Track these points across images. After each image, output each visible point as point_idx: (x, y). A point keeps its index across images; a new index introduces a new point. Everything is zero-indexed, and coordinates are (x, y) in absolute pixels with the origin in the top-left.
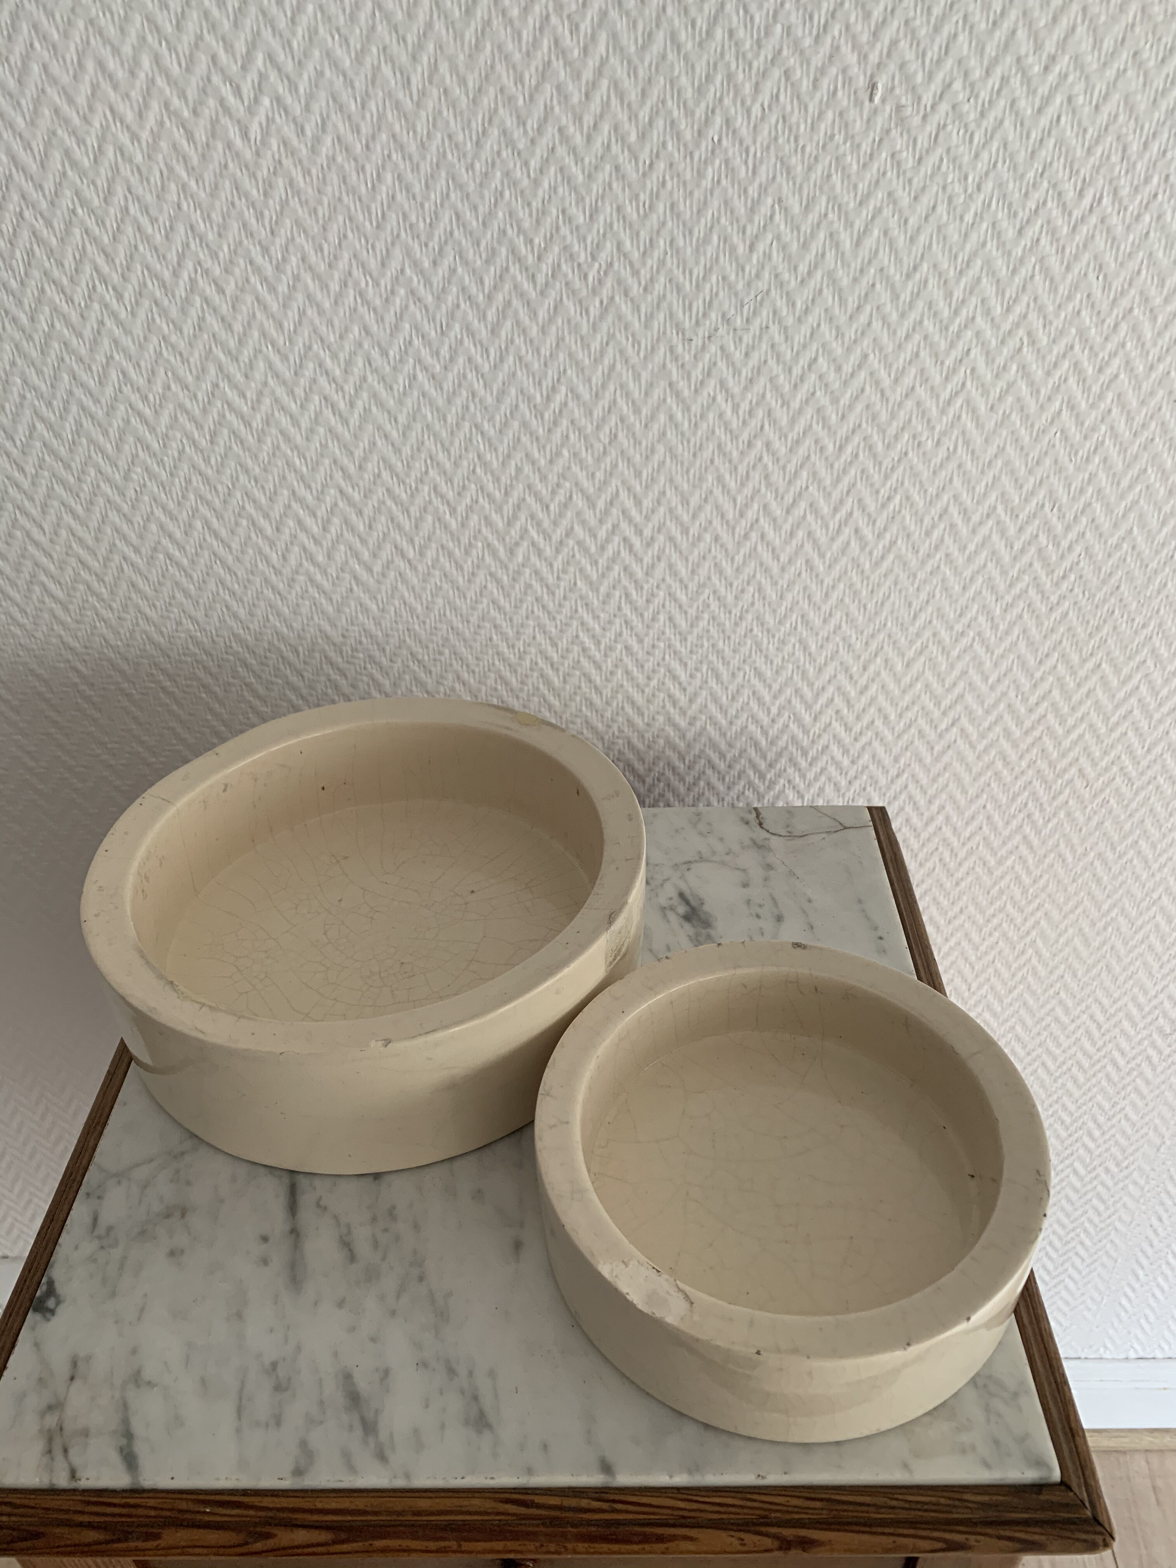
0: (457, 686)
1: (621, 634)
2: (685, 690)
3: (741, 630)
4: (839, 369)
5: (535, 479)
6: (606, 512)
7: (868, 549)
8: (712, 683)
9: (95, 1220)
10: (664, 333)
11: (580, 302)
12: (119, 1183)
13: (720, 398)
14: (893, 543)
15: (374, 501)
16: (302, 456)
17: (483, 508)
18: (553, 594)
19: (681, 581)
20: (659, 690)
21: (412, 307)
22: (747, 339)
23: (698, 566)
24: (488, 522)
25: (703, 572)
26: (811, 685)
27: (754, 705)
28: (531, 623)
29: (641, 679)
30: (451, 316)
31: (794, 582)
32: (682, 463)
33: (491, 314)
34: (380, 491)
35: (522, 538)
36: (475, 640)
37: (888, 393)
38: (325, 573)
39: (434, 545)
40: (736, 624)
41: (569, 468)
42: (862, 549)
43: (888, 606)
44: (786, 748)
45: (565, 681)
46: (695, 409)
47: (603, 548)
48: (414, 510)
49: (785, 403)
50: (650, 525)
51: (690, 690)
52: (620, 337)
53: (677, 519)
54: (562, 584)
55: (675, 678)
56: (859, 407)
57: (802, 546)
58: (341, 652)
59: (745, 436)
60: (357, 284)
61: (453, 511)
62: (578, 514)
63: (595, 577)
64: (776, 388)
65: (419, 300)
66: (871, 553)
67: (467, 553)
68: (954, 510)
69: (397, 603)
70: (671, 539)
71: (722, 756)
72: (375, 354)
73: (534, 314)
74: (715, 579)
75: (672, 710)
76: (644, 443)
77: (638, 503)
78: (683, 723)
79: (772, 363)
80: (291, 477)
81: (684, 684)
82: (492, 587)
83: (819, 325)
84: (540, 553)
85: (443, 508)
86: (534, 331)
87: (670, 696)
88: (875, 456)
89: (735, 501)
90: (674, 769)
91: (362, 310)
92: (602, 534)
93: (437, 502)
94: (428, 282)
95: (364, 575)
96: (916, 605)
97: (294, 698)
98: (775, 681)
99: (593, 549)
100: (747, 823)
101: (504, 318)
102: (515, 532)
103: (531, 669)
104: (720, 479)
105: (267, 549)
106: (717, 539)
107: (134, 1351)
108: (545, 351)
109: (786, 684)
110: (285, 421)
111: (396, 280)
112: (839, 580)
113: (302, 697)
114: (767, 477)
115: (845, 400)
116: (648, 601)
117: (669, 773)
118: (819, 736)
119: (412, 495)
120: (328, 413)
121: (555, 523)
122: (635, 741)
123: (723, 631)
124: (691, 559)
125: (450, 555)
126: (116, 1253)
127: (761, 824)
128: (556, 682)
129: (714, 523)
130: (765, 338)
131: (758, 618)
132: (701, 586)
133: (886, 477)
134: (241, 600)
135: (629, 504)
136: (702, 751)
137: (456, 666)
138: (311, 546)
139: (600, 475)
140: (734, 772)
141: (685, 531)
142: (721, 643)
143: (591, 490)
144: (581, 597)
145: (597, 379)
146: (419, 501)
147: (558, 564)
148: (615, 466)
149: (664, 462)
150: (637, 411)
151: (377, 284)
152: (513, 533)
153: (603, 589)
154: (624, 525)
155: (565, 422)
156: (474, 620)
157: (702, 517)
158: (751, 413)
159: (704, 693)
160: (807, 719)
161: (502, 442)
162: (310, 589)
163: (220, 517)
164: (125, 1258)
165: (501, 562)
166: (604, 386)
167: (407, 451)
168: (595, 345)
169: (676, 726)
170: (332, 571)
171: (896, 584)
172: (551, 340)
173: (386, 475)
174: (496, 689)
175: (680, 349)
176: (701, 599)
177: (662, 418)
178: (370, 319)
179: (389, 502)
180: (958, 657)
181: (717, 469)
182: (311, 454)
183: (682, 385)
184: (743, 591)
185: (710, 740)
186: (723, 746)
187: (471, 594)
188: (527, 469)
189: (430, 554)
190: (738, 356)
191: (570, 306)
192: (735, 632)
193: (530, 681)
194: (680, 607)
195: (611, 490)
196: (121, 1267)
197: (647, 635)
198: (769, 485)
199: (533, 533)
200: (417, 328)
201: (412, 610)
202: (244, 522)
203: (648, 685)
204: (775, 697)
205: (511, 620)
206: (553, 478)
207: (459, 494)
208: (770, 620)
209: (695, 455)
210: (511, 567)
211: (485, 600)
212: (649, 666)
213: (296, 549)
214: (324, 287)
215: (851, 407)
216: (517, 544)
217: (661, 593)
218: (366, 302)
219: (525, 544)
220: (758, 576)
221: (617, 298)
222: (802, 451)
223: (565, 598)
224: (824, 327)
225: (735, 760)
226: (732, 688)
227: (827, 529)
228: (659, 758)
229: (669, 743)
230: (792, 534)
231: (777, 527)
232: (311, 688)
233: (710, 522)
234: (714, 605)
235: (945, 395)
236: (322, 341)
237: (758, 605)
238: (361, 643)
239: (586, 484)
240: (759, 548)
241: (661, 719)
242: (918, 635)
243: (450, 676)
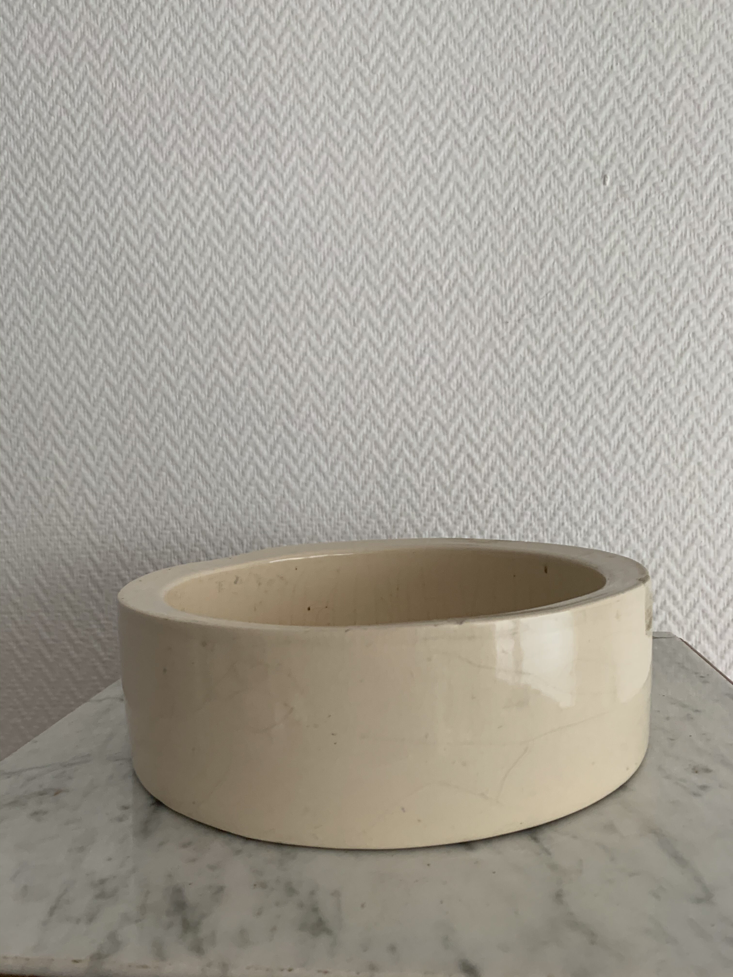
1: (467, 527)
3: (555, 524)
4: (604, 336)
5: (408, 415)
6: (456, 436)
7: (641, 459)
10: (490, 319)
11: (438, 303)
13: (528, 358)
14: (658, 455)
15: (304, 433)
16: (263, 404)
17: (374, 435)
18: (419, 496)
19: (509, 485)
21: (337, 310)
22: (543, 320)
23: (521, 474)
24: (377, 446)
25: (524, 478)
28: (404, 519)
30: (360, 314)
31: (590, 486)
32: (505, 402)
33: (384, 313)
34: (309, 426)
35: (399, 456)
36: (364, 533)
37: (639, 351)
38: (268, 484)
39: (340, 463)
40: (551, 519)
41: (431, 407)
42: (637, 460)
43: (662, 503)
46: (512, 365)
47: (453, 462)
48: (330, 439)
49: (571, 360)
50: (486, 445)
52: (463, 322)
53: (504, 440)
54: (426, 489)
56: (621, 361)
57: (593, 458)
59: (546, 382)
60: (306, 297)
61: (354, 438)
62: (437, 438)
63: (448, 484)
64: (565, 351)
65: (342, 306)
66: (643, 463)
67: (362, 467)
68: (698, 430)
69: (313, 505)
70: (500, 455)
72: (313, 339)
73: (410, 311)
74: (533, 484)
76: (479, 389)
77: (477, 429)
79: (560, 334)
80: (254, 418)
82: (377, 492)
83: (588, 310)
84: (411, 467)
85: (348, 436)
86: (410, 322)
88: (636, 393)
89: (543, 427)
91: (308, 312)
92: (453, 452)
93: (344, 432)
94: (347, 295)
95: (293, 485)
96: (683, 502)
99: (447, 463)
101: (392, 313)
102: (394, 452)
104: (531, 412)
105: (232, 467)
106: (532, 454)
108: (416, 333)
110: (255, 382)
111: (329, 295)
112: (623, 483)
114: (563, 410)
115: (611, 356)
116: (486, 501)
119: (329, 429)
120: (281, 376)
121: (421, 445)
123: (543, 525)
124: (515, 470)
125: (351, 469)
129: (530, 442)
130: (555, 319)
131: (567, 514)
132: (524, 489)
133: (646, 407)
134: (211, 505)
135: (471, 430)
138: (261, 464)
139: (451, 411)
141: (510, 448)
142: (541, 533)
143: (445, 422)
144: (439, 499)
145: (448, 349)
146: (333, 432)
147: (423, 474)
148: (460, 405)
149: (493, 402)
150: (474, 368)
151: (317, 297)
152: (393, 452)
153: (454, 493)
154: (468, 446)
155: (428, 377)
156: (364, 517)
157: (521, 438)
158: (549, 367)
161: (388, 391)
162: (257, 496)
163: (206, 445)
165: (384, 473)
166: (453, 353)
167: (328, 399)
168: (447, 329)
170: (273, 483)
171: (665, 486)
172: (420, 326)
173: (313, 415)
175: (500, 328)
176: (524, 499)
177: (491, 372)
178: (312, 317)
179: (314, 434)
180: (722, 546)
181: (529, 405)
182: (269, 403)
183: (503, 351)
184: (554, 493)
187: (363, 498)
188: (403, 409)
189: (338, 468)
190: (538, 331)
191: (432, 306)
192: (550, 525)
194: (510, 505)
195: (458, 420)
197: (486, 527)
198: (565, 415)
199: (406, 452)
200: (339, 322)
201: (323, 510)
202: (221, 449)
205: (390, 516)
206: (420, 414)
207: (359, 427)
208: (576, 516)
209: (513, 396)
210: (391, 477)
211: (373, 502)
213: (251, 467)
214: (287, 300)
215: (615, 360)
216: (395, 460)
217: (495, 496)
218: (311, 308)
219: (401, 460)
220: (564, 481)
221: (460, 300)
222: (586, 391)
223: (427, 499)
224: (592, 311)
227: (610, 445)
230: (585, 449)
231: (574, 445)
233: (527, 442)
234: (534, 504)
235: (678, 350)
236: (282, 331)
237: (566, 503)
238: (286, 536)
239: (442, 417)
240: (563, 460)
242: (688, 527)
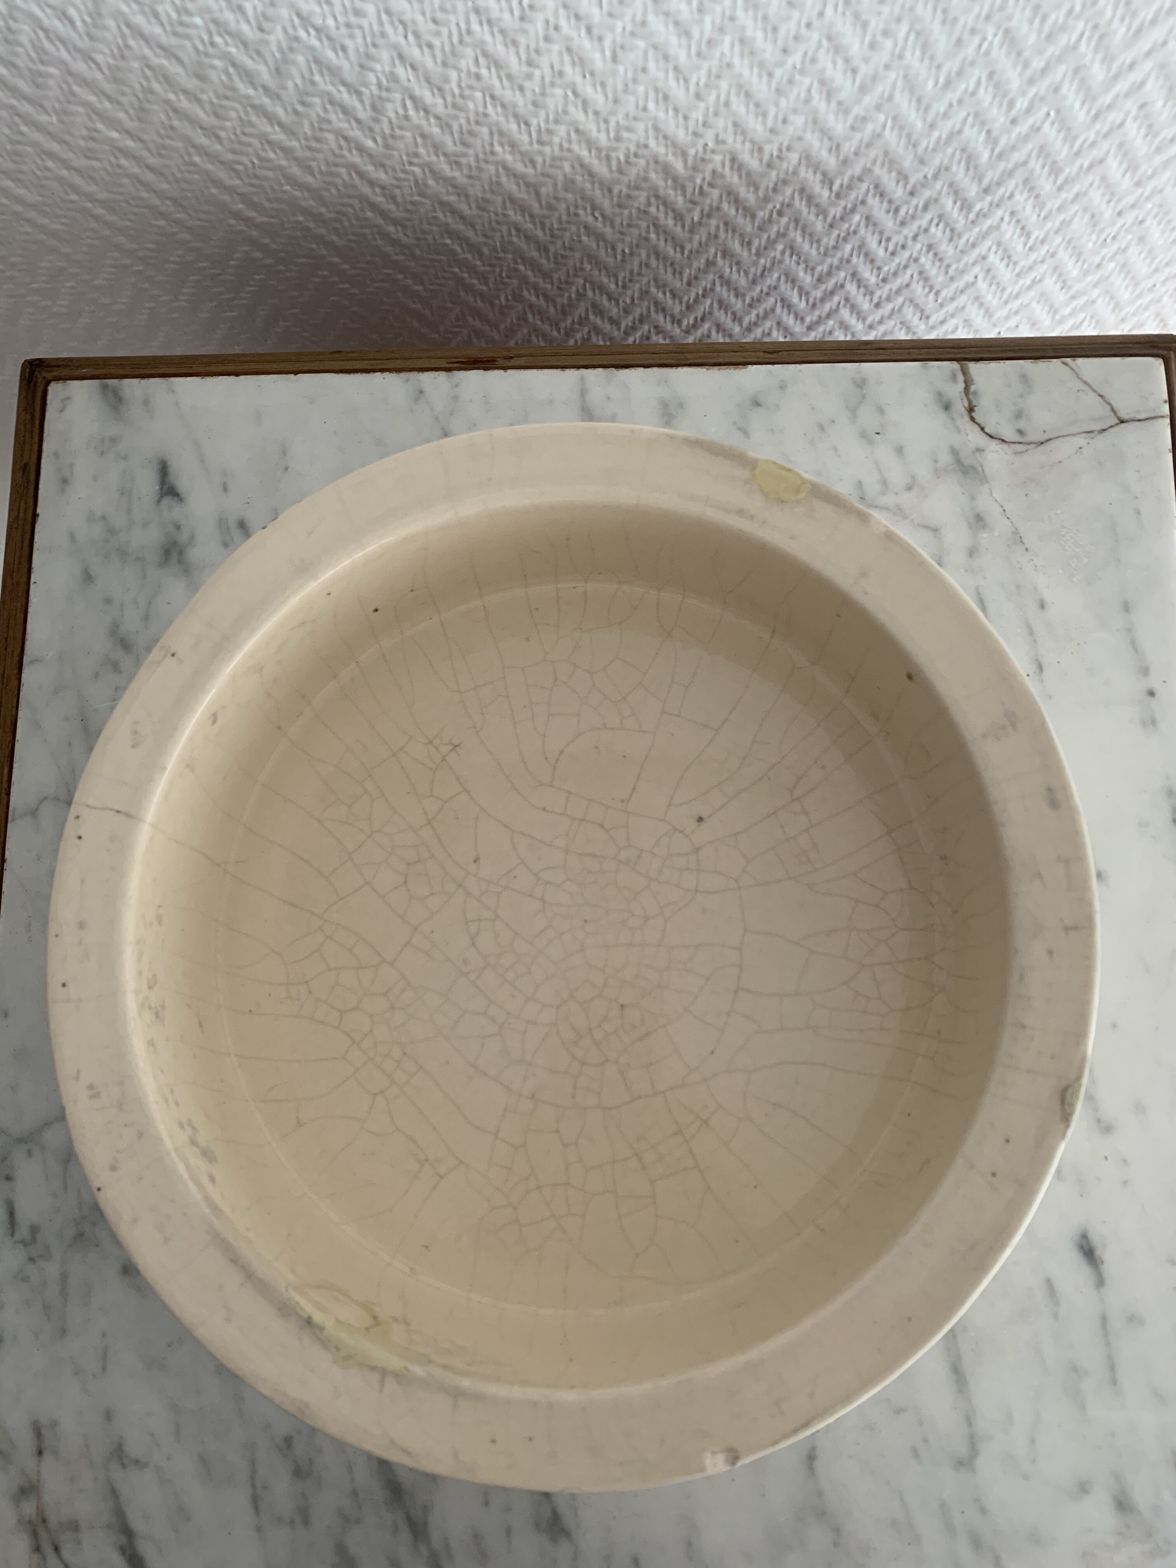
0: (400, 71)
2: (854, 71)
8: (912, 58)
9: (12, 1214)
12: (29, 1153)
20: (802, 72)
26: (1108, 60)
27: (985, 96)
29: (769, 52)
44: (1025, 163)
45: (615, 59)
51: (865, 70)
55: (838, 49)
58: (156, 16)
71: (903, 177)
75: (823, 106)
78: (839, 127)
81: (856, 61)
87: (822, 82)
90: (810, 199)
97: (92, 98)
98: (1040, 52)
100: (947, 407)
103: (547, 39)
107: (108, 1416)
109: (1060, 60)
113: (110, 99)
117: (800, 205)
118: (1093, 144)
122: (745, 157)
126: (52, 1269)
127: (971, 409)
128: (598, 61)
136: (867, 171)
137: (395, 36)
140: (919, 201)
159: (892, 75)
160: (1081, 116)
164: (64, 1277)
169: (825, 133)
174: (478, 77)
185: (886, 153)
186: (908, 163)
193: (544, 61)
196: (64, 1292)
203: (781, 64)
204: (1031, 82)
212: (788, 28)
225: (925, 183)
226: (951, 66)
228: (785, 182)
229: (807, 158)
232: (116, 81)
241: (799, 120)
243: (385, 55)
